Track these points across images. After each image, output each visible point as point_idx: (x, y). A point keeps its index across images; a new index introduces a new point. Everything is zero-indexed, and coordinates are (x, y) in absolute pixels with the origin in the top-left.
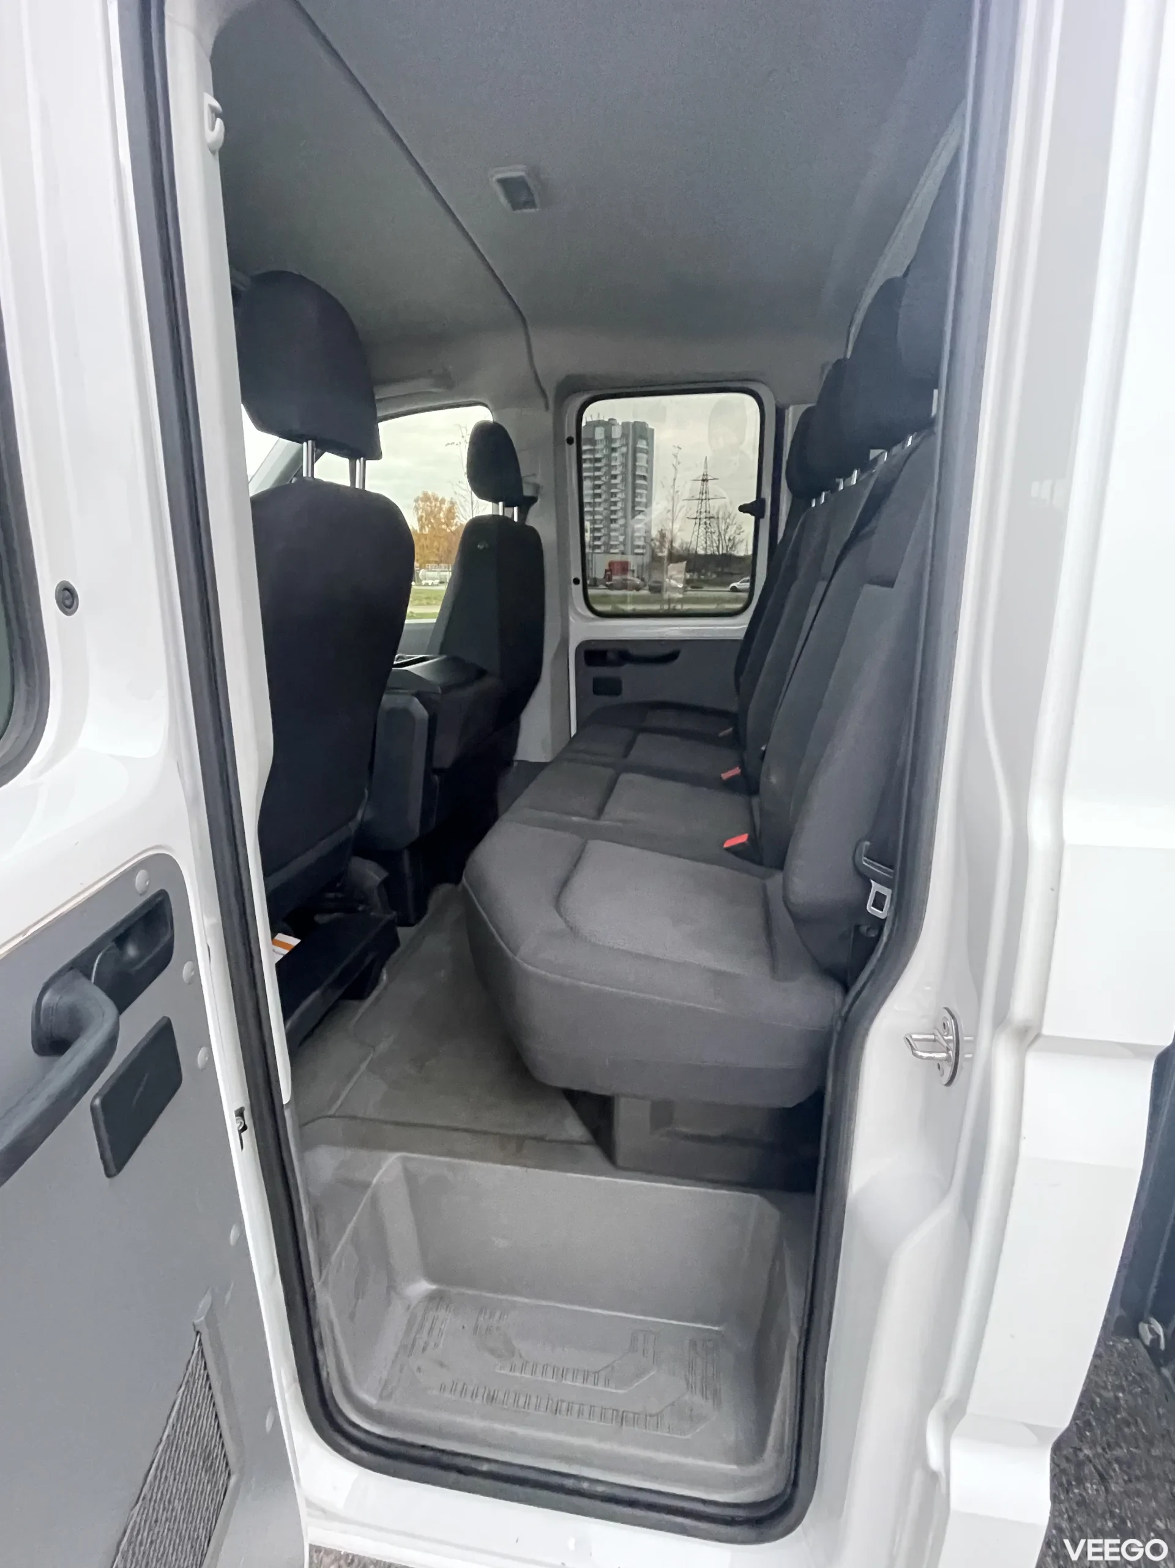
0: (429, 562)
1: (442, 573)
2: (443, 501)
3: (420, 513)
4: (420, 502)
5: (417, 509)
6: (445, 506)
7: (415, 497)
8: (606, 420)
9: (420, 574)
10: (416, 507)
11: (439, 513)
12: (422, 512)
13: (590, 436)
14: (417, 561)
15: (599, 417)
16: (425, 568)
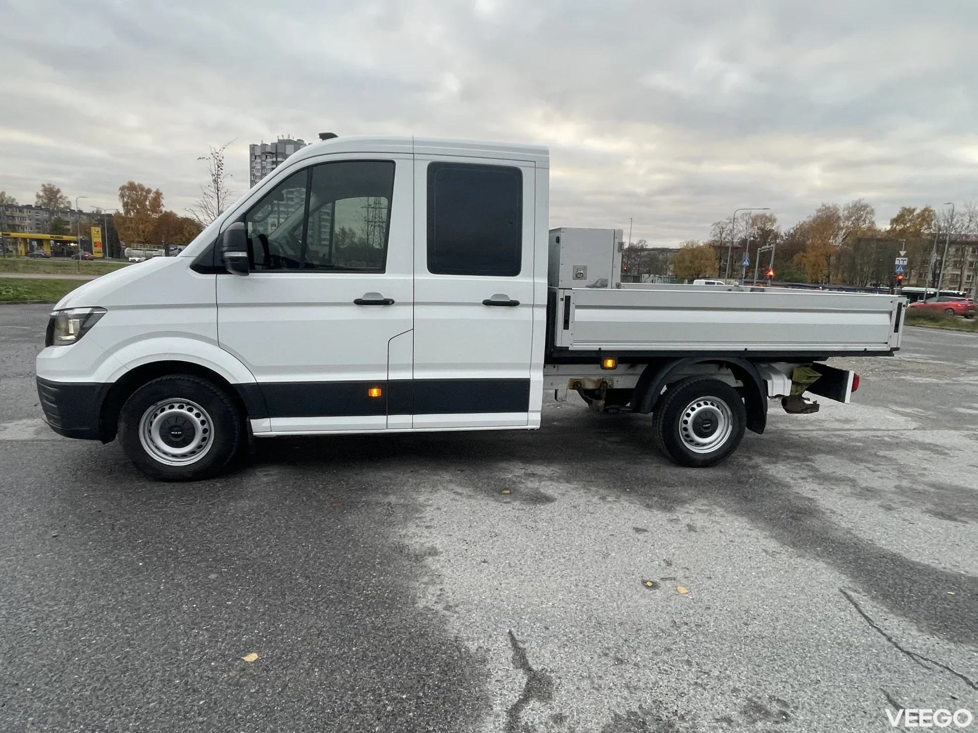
0: (133, 242)
1: (147, 252)
2: (149, 191)
3: (125, 200)
4: (126, 190)
5: (122, 196)
6: (152, 195)
7: (121, 185)
8: (295, 140)
9: (125, 251)
10: (121, 194)
11: (145, 200)
12: (128, 199)
13: (283, 151)
14: (122, 240)
15: (289, 137)
16: (130, 247)
